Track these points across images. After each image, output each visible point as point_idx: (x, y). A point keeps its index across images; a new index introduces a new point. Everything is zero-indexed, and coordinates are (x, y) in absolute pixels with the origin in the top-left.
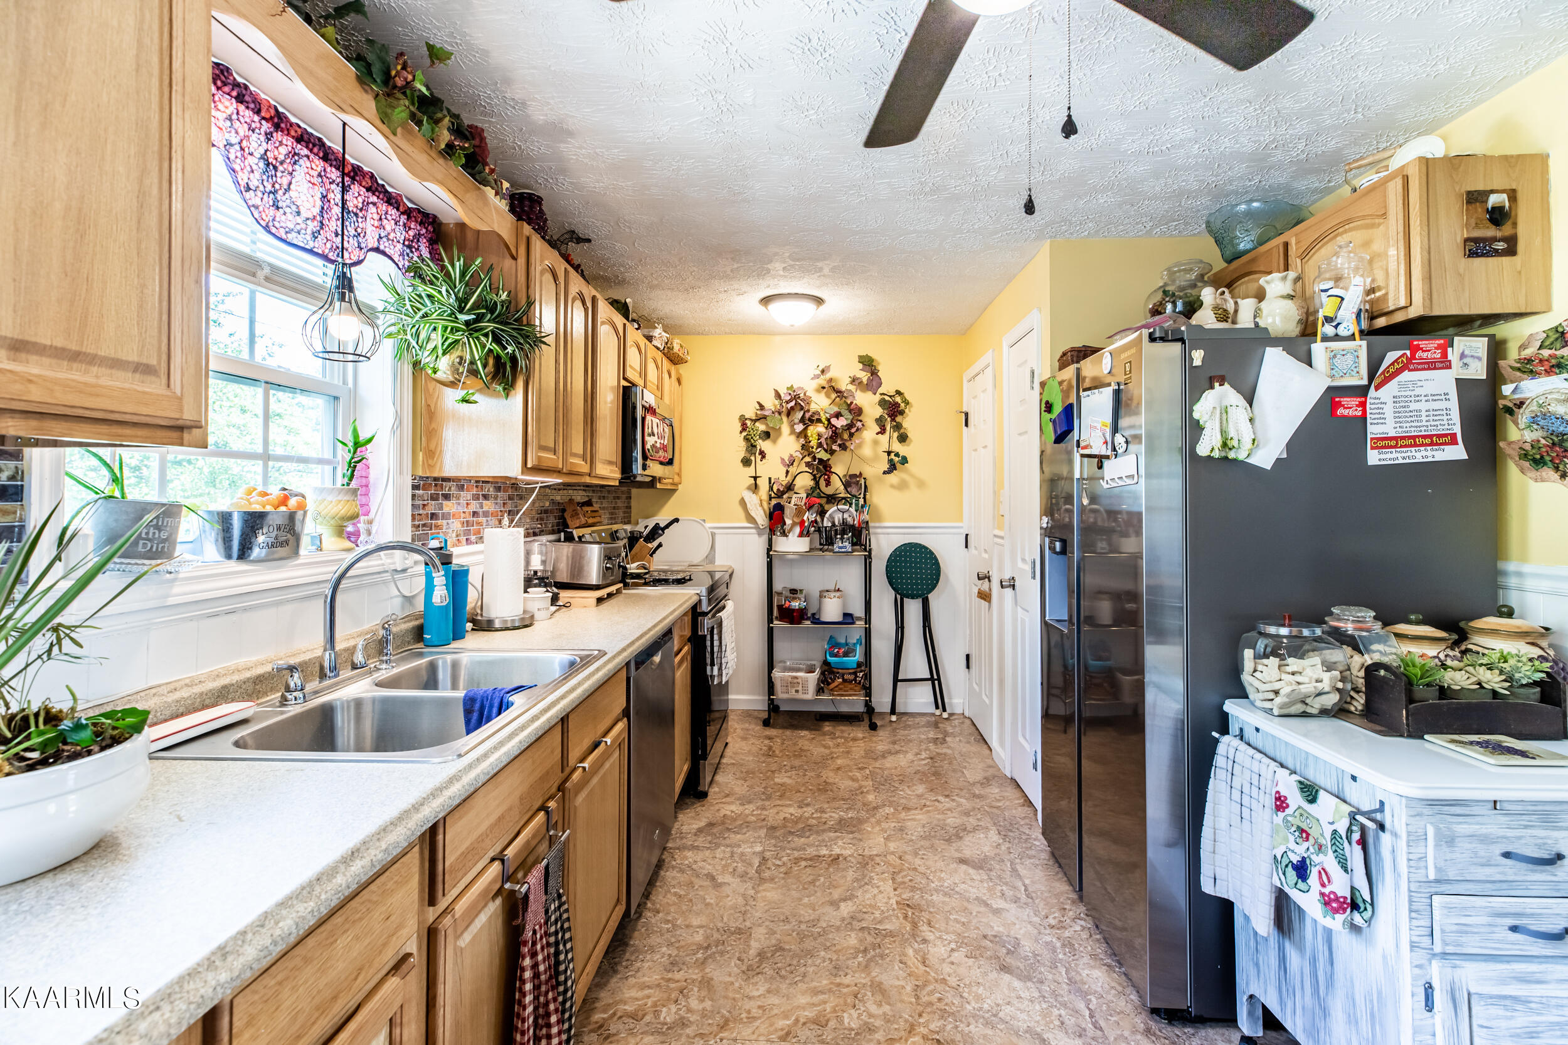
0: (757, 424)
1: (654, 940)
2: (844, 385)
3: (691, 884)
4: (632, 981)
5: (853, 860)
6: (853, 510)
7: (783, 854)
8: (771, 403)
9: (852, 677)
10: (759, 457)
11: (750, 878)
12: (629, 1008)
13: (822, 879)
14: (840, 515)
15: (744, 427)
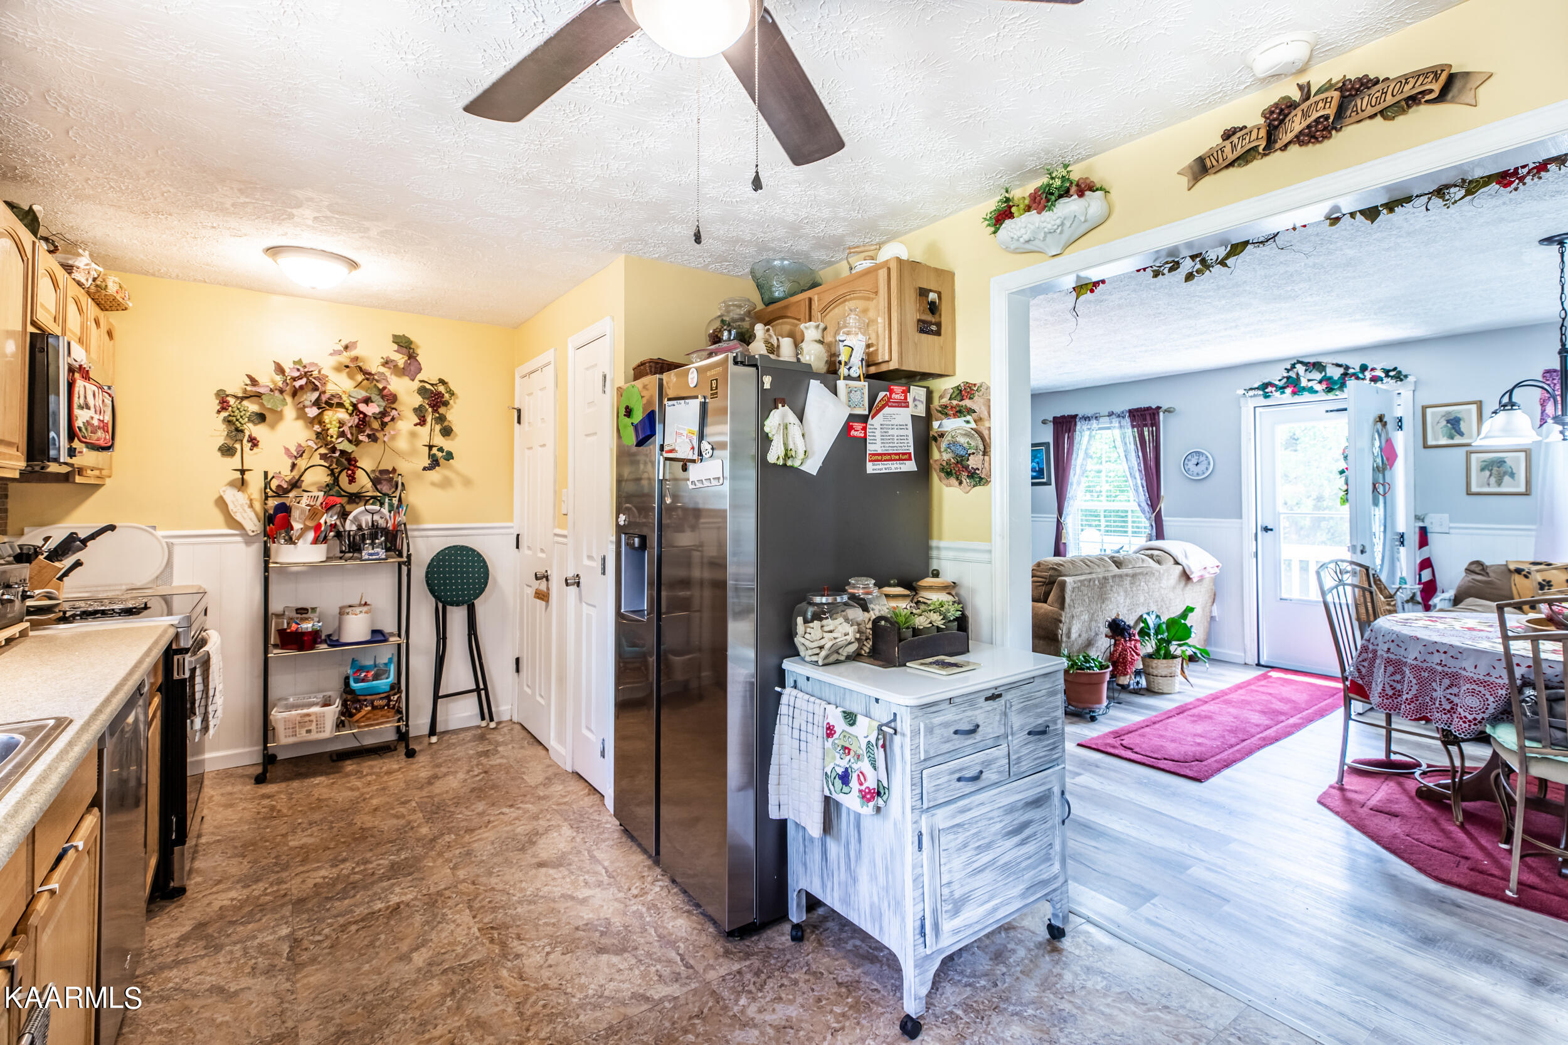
0: (245, 403)
2: (374, 366)
5: (417, 903)
6: (385, 511)
7: (323, 925)
8: (267, 378)
9: (385, 702)
10: (247, 446)
11: (282, 970)
13: (383, 937)
14: (369, 517)
15: (224, 405)
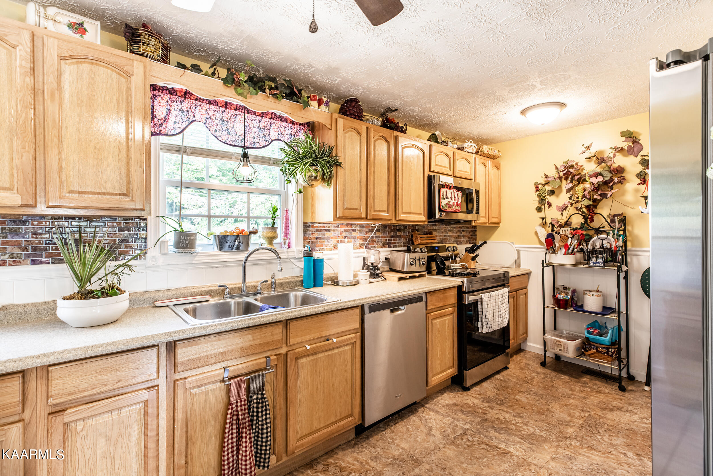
0: (546, 187)
1: (380, 443)
2: (608, 153)
3: (418, 427)
4: (355, 454)
6: (610, 237)
7: (478, 436)
8: (553, 173)
9: (605, 351)
10: (547, 206)
12: (343, 464)
13: (485, 459)
14: (600, 241)
